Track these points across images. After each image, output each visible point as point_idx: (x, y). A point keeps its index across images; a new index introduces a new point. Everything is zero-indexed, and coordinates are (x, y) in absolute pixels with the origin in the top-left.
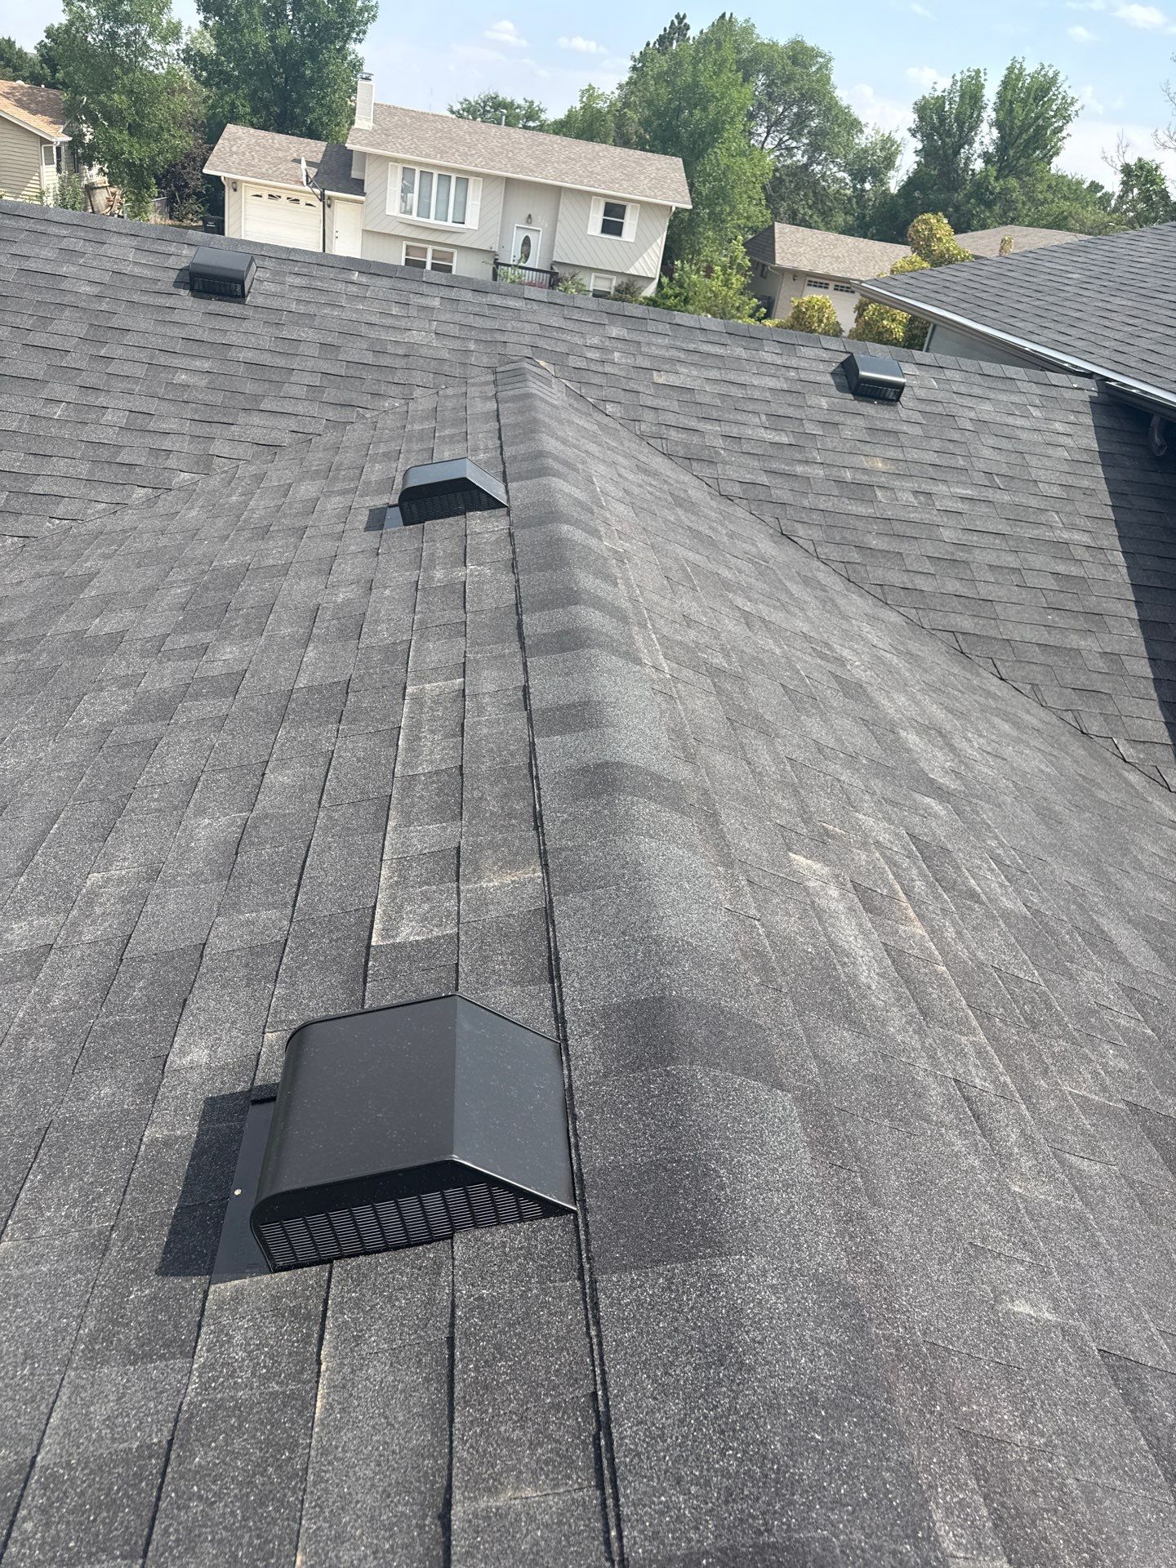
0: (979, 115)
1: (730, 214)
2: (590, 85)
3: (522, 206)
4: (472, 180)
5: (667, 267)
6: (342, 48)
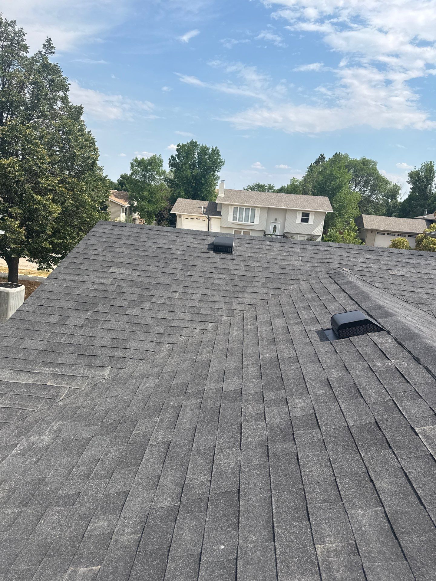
0: (433, 175)
1: (345, 213)
2: (293, 178)
3: (273, 216)
4: (256, 209)
5: (325, 232)
6: (213, 174)
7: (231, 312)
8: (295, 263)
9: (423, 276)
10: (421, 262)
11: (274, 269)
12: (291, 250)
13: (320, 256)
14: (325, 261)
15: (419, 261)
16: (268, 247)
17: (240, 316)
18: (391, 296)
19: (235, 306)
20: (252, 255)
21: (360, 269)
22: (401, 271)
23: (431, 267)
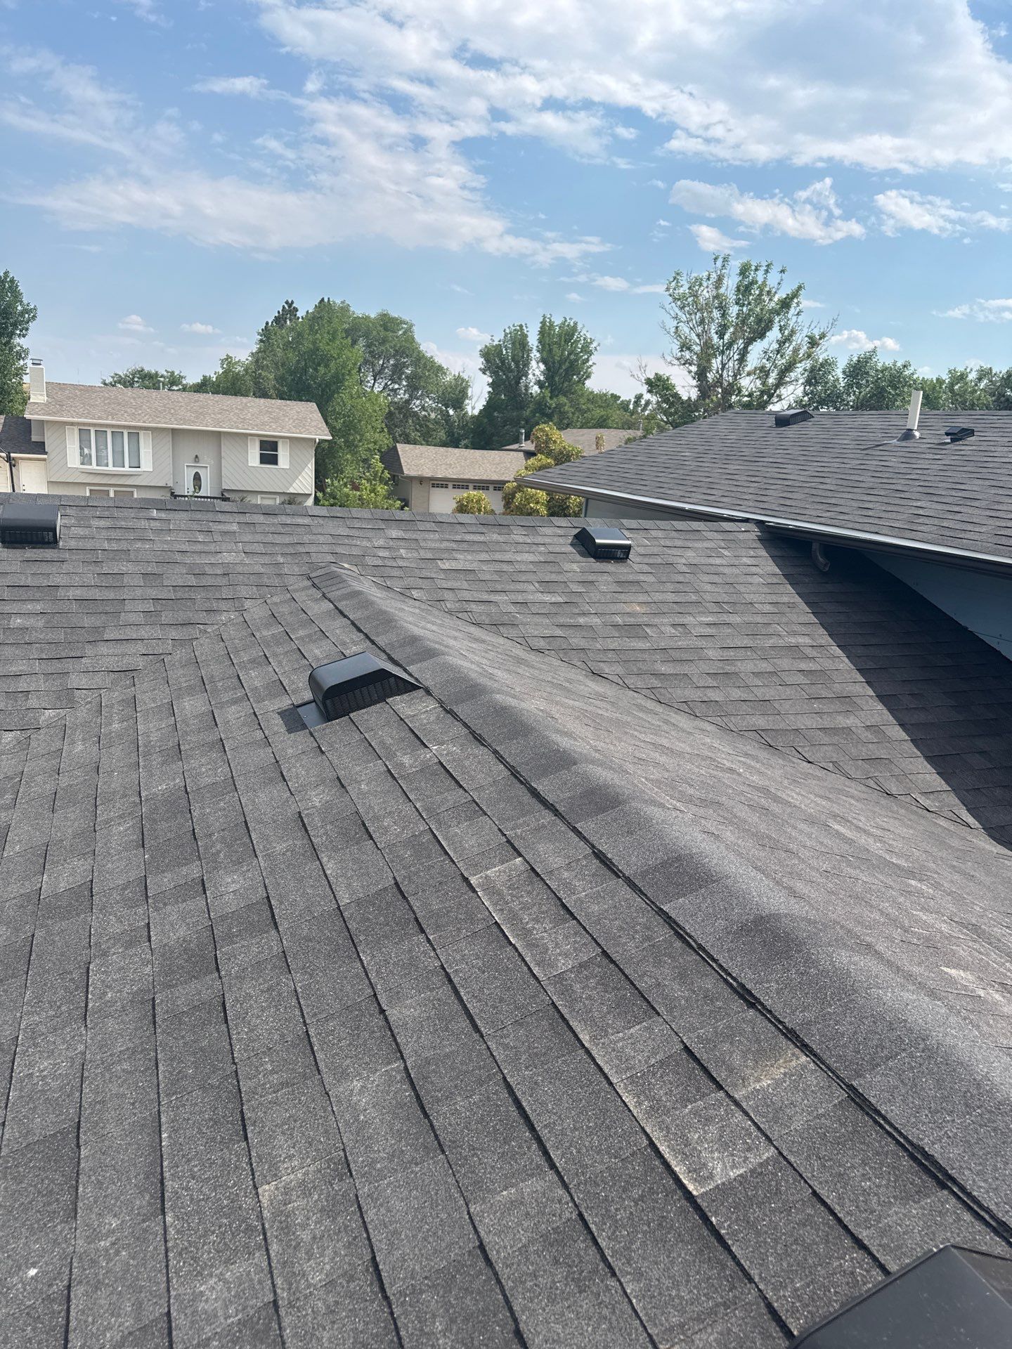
0: (528, 356)
2: (227, 355)
3: (188, 450)
4: (142, 433)
5: (320, 485)
7: (67, 697)
8: (228, 558)
9: (505, 567)
10: (501, 538)
11: (176, 576)
12: (214, 527)
13: (287, 540)
14: (302, 549)
15: (495, 537)
16: (154, 524)
17: (90, 702)
18: (446, 615)
19: (75, 681)
20: (115, 546)
21: (380, 562)
22: (464, 561)
23: (519, 548)
